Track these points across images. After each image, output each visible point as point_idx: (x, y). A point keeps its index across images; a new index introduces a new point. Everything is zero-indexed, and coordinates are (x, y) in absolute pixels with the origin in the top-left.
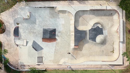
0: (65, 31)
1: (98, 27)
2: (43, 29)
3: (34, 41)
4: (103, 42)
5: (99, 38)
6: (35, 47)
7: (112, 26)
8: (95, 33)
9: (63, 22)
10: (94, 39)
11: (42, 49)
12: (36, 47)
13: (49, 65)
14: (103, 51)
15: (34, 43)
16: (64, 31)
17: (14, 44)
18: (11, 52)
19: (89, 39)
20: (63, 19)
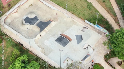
0: (50, 35)
1: (25, 22)
2: (64, 47)
3: (78, 44)
4: (31, 13)
5: (32, 16)
6: (81, 39)
8: (31, 21)
9: (46, 41)
10: (36, 18)
14: (37, 9)
15: (79, 42)
16: (51, 36)
17: (95, 50)
18: (102, 47)
19: (38, 20)
20: (44, 43)
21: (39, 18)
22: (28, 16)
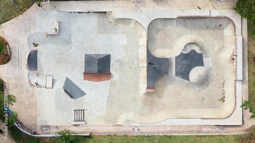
0: (129, 60)
1: (194, 51)
2: (86, 55)
3: (67, 79)
4: (204, 81)
5: (196, 73)
6: (69, 91)
7: (222, 48)
8: (188, 62)
9: (125, 42)
10: (184, 74)
11: (83, 94)
12: (71, 91)
13: (98, 126)
14: (203, 99)
15: (68, 82)
16: (127, 59)
17: (28, 85)
18: (22, 100)
19: (177, 74)
20: (125, 35)
21: (179, 79)
22: (202, 67)
